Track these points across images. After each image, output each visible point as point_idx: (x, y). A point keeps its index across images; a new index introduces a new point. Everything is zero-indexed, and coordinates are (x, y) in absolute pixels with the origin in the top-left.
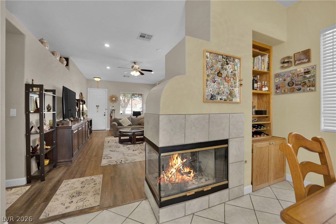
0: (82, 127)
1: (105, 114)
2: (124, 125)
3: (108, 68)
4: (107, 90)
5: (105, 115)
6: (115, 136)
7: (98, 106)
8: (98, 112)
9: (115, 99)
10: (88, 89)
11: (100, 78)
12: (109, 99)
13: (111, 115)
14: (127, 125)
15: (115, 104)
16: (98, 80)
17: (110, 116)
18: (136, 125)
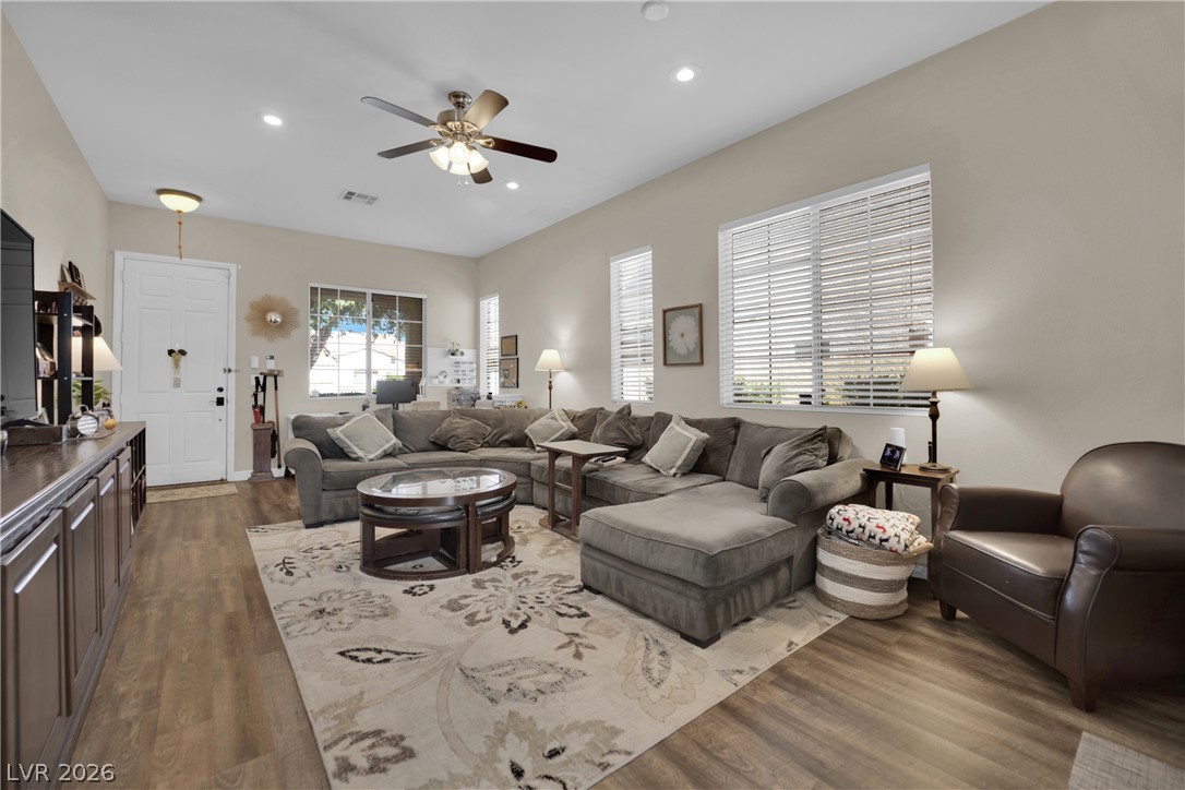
0: (96, 499)
1: (220, 395)
2: (360, 454)
3: (273, 120)
4: (233, 268)
5: (220, 402)
6: (311, 521)
7: (183, 353)
8: (177, 384)
9: (283, 315)
10: (119, 256)
11: (199, 199)
12: (249, 319)
13: (260, 402)
14: (380, 451)
15: (280, 345)
16: (187, 205)
17: (255, 407)
18: (422, 451)
